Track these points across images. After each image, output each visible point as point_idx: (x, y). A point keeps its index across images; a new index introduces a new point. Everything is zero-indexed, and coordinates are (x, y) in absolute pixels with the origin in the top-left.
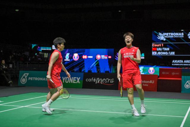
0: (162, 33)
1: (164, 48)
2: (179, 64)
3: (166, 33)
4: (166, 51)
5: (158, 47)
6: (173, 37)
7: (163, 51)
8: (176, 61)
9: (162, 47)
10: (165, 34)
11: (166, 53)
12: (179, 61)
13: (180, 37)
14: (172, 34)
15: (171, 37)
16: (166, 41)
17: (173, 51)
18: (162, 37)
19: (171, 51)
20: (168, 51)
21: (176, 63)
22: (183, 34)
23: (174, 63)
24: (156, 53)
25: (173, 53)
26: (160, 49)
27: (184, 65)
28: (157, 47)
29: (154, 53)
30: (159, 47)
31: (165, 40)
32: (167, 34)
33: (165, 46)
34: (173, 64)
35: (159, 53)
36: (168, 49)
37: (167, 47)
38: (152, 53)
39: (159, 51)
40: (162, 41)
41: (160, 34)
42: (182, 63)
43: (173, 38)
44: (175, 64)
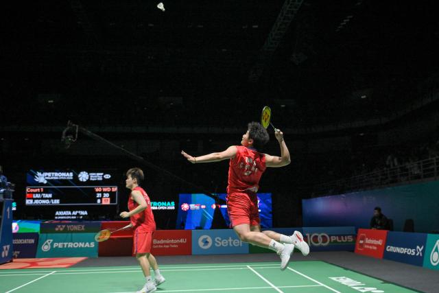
0: (42, 173)
1: (44, 195)
2: (65, 217)
3: (48, 172)
4: (46, 199)
5: (35, 193)
6: (57, 178)
7: (42, 198)
8: (61, 213)
9: (40, 193)
10: (46, 174)
11: (47, 202)
12: (65, 213)
13: (68, 178)
14: (56, 174)
15: (55, 178)
16: (46, 185)
17: (56, 199)
18: (42, 178)
19: (54, 198)
20: (50, 199)
21: (60, 216)
22: (71, 174)
23: (57, 216)
24: (31, 201)
25: (57, 202)
26: (38, 196)
27: (73, 217)
28: (33, 193)
29: (29, 202)
30: (37, 193)
31: (45, 182)
32: (49, 174)
33: (46, 191)
34: (56, 218)
35: (37, 202)
36: (50, 196)
37: (48, 193)
38: (25, 201)
39: (37, 199)
40: (42, 184)
41: (39, 174)
42: (69, 216)
43: (58, 180)
44: (59, 218)
